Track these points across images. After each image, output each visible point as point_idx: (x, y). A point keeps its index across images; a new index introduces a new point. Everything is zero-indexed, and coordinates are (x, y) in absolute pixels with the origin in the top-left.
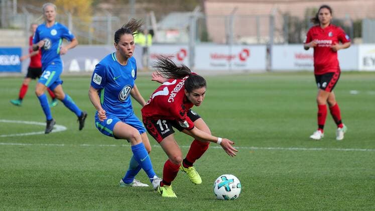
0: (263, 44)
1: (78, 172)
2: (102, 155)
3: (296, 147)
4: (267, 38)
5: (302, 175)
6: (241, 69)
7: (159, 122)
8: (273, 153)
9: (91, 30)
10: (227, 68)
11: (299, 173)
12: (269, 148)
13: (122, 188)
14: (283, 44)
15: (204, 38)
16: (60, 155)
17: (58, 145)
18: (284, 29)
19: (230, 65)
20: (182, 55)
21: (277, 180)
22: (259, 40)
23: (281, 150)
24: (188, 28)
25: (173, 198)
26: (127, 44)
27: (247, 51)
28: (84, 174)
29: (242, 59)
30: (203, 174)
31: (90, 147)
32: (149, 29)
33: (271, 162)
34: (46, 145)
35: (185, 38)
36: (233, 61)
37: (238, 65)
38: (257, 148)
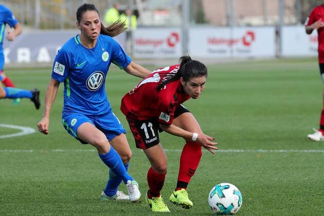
0: (271, 26)
1: (50, 183)
2: (78, 162)
3: (313, 149)
4: (276, 18)
5: (321, 182)
6: (244, 56)
7: (144, 126)
8: (285, 156)
9: (63, 13)
10: (228, 55)
11: (318, 180)
12: (281, 151)
13: (104, 201)
14: (295, 24)
15: (200, 19)
16: (28, 163)
17: (25, 151)
18: (296, 7)
19: (232, 51)
20: (173, 40)
21: (291, 189)
22: (265, 20)
23: (295, 153)
24: (180, 8)
25: (165, 213)
26: (90, 23)
27: (251, 34)
28: (57, 186)
29: (246, 44)
30: (201, 184)
31: (64, 152)
32: (134, 9)
33: (283, 167)
34: (11, 151)
35: (176, 19)
36: (235, 47)
37: (241, 51)
38: (266, 151)
